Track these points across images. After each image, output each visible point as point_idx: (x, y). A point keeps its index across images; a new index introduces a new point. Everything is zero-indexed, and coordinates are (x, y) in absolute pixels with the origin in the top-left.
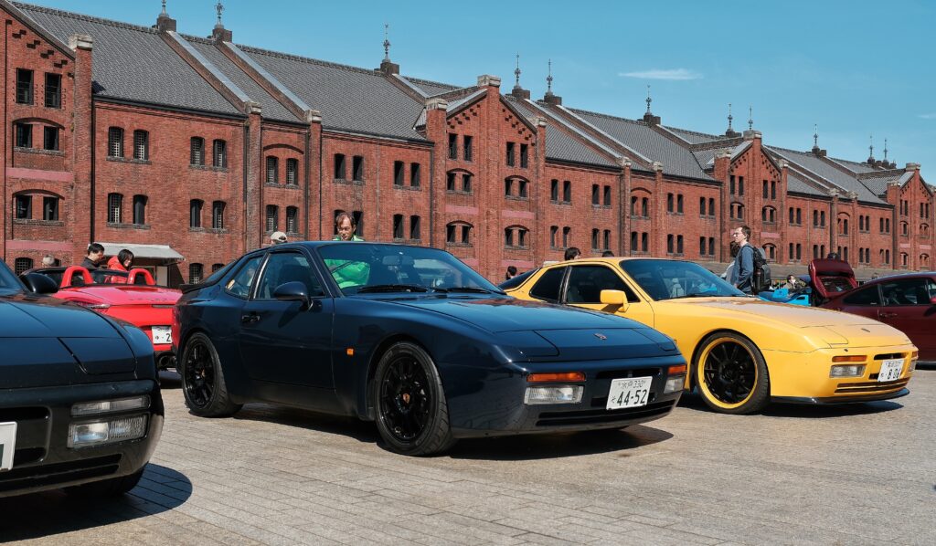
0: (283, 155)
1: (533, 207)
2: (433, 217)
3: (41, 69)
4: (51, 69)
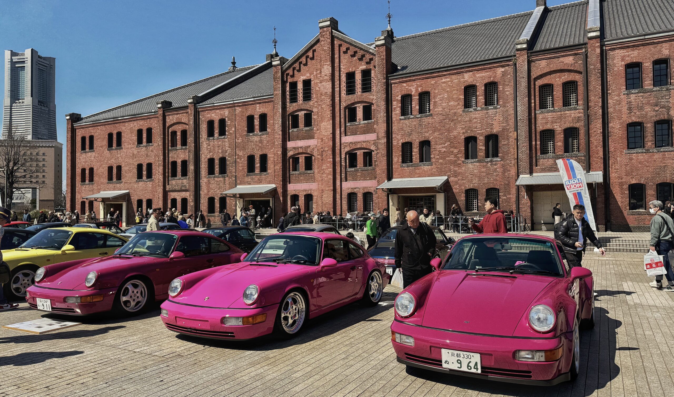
0: (558, 80)
3: (359, 69)
4: (364, 67)
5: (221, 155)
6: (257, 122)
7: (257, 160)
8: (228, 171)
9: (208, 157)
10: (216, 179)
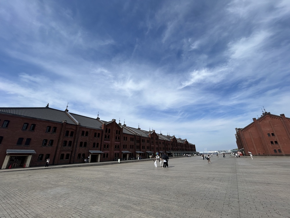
0: (138, 139)
1: (158, 145)
2: (150, 146)
3: (118, 130)
4: (119, 130)
5: (85, 141)
6: (97, 135)
7: (96, 144)
8: (87, 146)
9: (81, 141)
10: (83, 148)
